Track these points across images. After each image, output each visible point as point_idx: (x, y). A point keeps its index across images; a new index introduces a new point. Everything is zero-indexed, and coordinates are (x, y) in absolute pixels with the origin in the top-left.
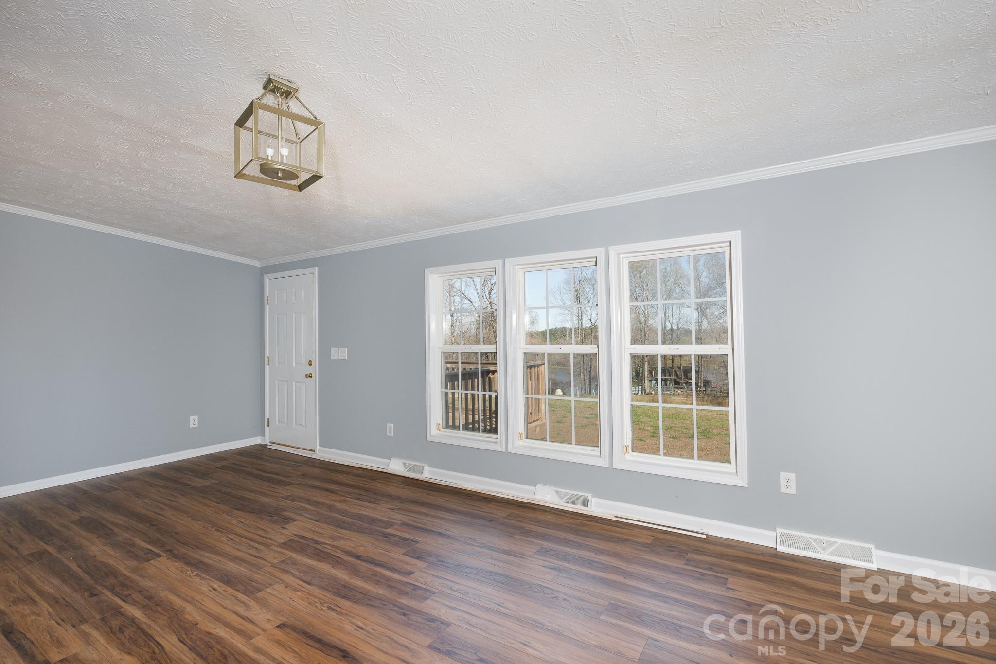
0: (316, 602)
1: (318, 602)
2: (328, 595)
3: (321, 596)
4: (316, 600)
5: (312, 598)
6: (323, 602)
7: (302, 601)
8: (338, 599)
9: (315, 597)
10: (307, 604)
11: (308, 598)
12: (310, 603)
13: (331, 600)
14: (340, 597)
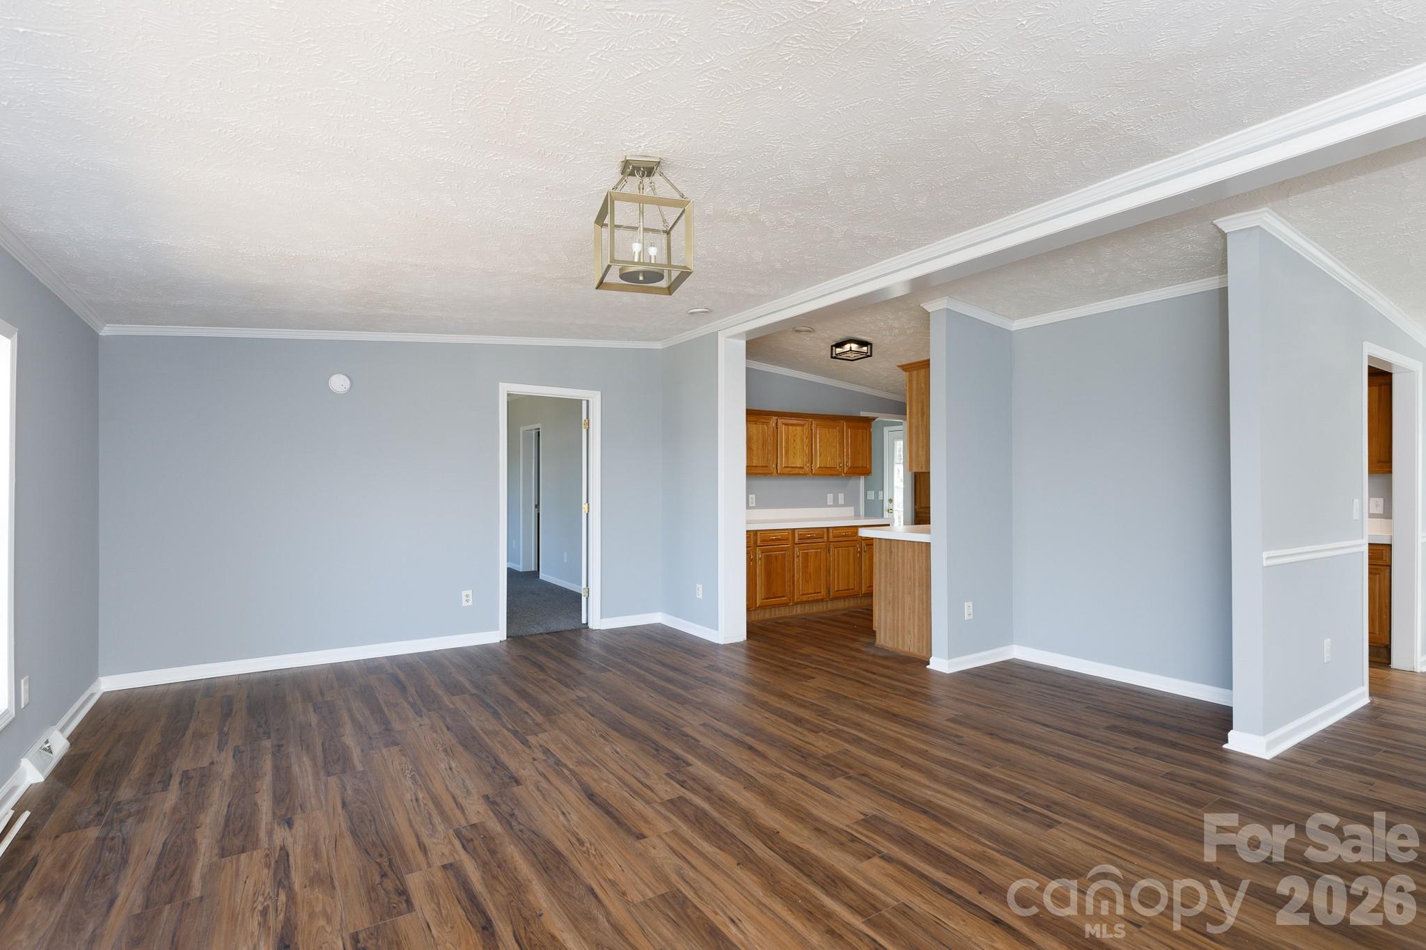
0: (594, 856)
1: (592, 856)
2: (574, 863)
3: (585, 863)
4: (592, 859)
5: (596, 863)
6: (585, 853)
7: (610, 861)
8: (566, 853)
9: (592, 863)
10: (606, 856)
11: (601, 864)
12: (602, 856)
13: (575, 853)
14: (563, 855)
